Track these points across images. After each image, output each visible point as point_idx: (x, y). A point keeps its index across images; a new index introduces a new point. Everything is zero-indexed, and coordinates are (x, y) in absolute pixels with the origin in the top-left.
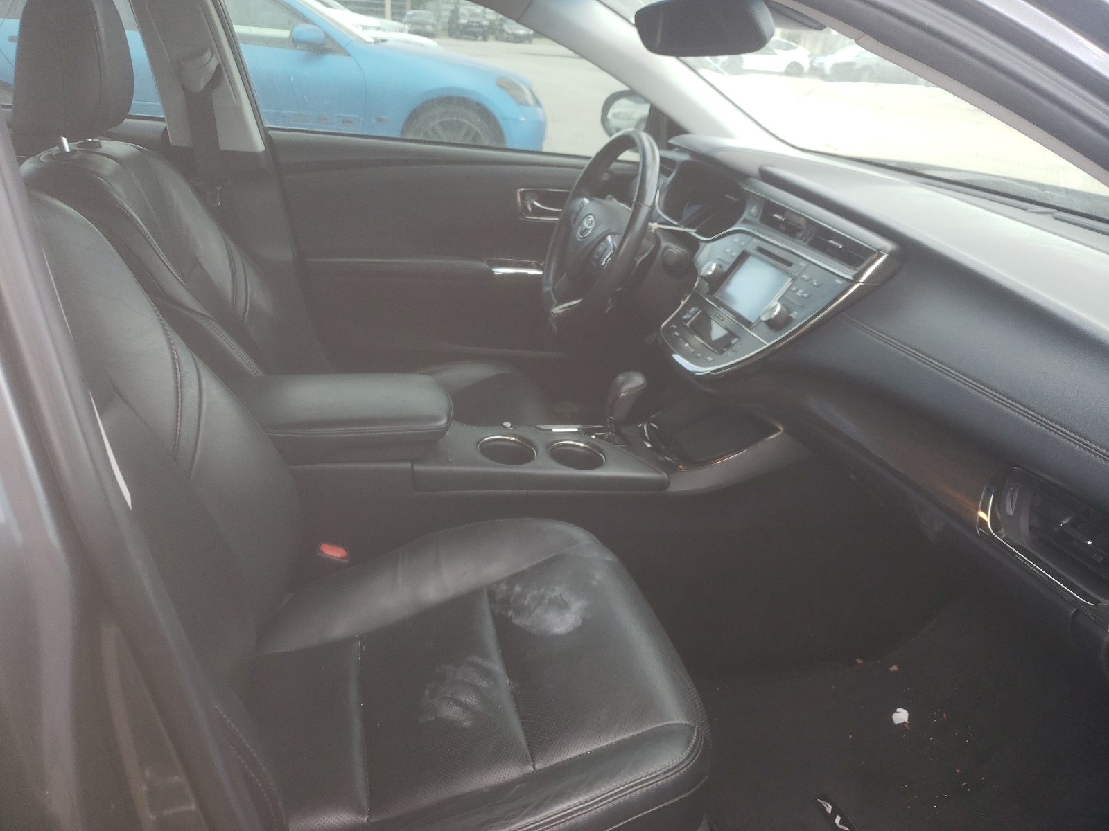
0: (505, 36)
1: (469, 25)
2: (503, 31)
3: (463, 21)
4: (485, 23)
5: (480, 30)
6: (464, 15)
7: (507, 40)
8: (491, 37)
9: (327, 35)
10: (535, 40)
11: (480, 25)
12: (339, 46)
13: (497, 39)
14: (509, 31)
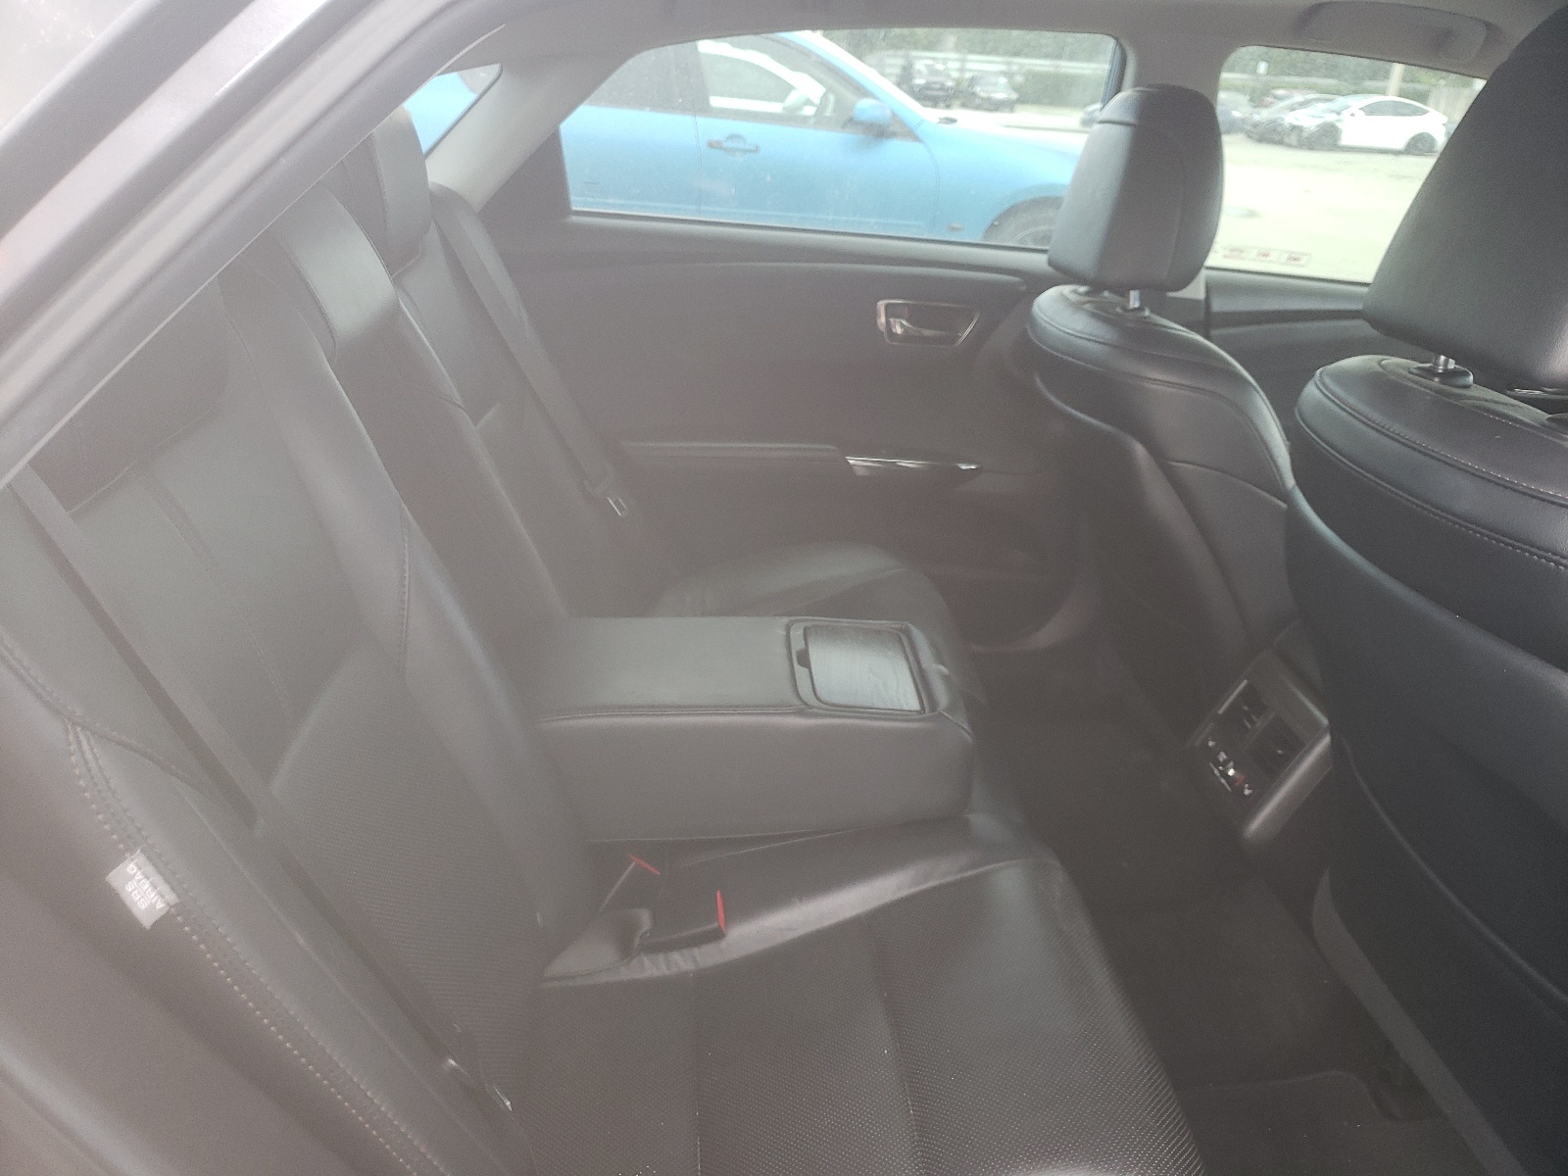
0: (978, 101)
1: (928, 87)
2: (974, 94)
3: (919, 81)
4: (950, 84)
5: (941, 93)
6: (920, 72)
7: (978, 108)
8: (957, 103)
9: (894, 115)
10: (1019, 108)
11: (943, 88)
12: (902, 123)
13: (964, 105)
14: (983, 94)
